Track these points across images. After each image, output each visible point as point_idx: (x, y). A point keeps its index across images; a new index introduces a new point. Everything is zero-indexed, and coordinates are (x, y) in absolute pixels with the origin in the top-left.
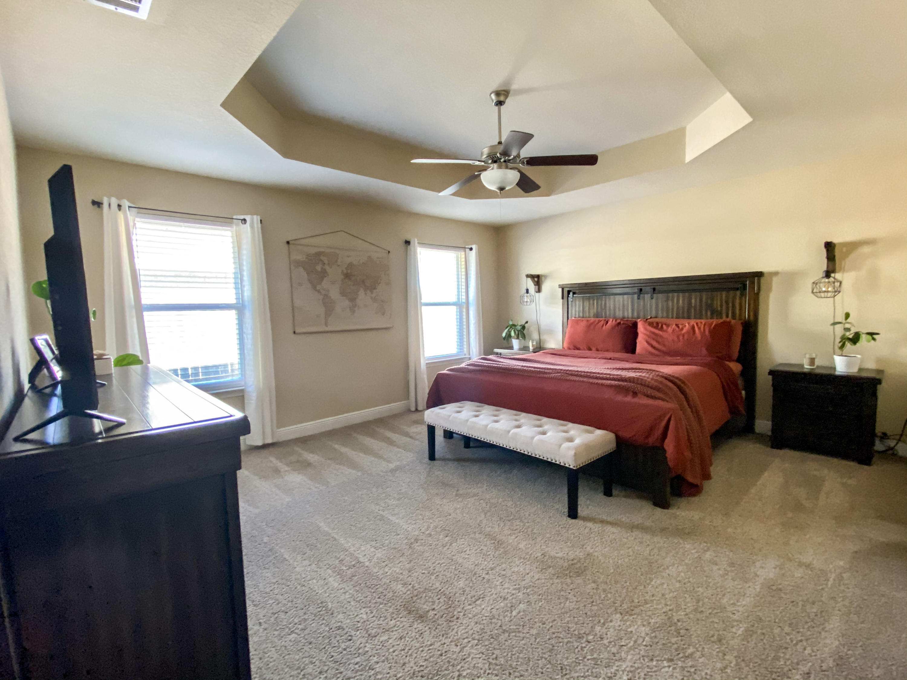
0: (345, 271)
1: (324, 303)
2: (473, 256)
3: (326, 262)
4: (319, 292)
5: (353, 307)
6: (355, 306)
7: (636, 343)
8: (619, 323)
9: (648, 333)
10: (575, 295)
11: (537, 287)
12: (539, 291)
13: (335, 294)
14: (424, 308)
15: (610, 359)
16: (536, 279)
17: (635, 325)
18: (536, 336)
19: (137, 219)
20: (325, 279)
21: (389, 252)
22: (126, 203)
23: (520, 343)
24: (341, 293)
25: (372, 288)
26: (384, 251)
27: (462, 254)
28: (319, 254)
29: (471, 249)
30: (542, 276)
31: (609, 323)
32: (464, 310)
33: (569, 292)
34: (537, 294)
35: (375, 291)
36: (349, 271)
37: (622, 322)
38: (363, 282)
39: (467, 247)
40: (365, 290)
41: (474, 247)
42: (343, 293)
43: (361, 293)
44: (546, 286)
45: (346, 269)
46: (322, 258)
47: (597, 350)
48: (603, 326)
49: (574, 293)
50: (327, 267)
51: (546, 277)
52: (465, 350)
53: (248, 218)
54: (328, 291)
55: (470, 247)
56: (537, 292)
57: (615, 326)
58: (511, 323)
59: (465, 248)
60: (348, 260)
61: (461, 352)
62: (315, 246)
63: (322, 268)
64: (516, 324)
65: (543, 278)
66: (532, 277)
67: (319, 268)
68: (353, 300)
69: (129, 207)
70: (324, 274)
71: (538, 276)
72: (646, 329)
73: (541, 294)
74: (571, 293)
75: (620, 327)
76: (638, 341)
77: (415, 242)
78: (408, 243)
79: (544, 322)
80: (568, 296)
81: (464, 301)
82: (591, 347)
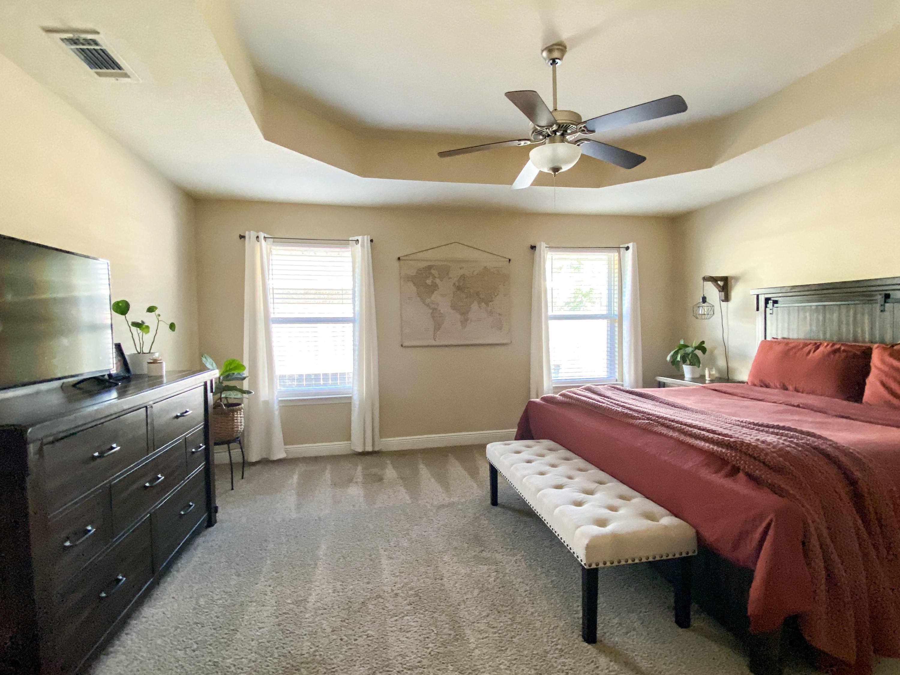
0: (457, 284)
1: (433, 317)
2: (629, 256)
3: (437, 275)
4: (428, 305)
5: (465, 322)
6: (467, 320)
7: (865, 384)
8: (838, 350)
9: (886, 369)
10: (776, 305)
11: (723, 293)
12: (727, 299)
13: (445, 307)
14: (551, 323)
15: (798, 406)
16: (721, 283)
17: (867, 353)
18: (721, 363)
19: (274, 247)
20: (435, 292)
21: (510, 260)
22: (262, 235)
23: (693, 372)
24: (451, 307)
25: (487, 301)
26: (503, 259)
27: (614, 255)
28: (430, 267)
29: (627, 248)
30: (732, 278)
31: (821, 349)
32: (617, 325)
33: (767, 300)
34: (724, 304)
35: (491, 303)
36: (461, 284)
37: (843, 348)
38: (478, 294)
39: (621, 246)
40: (479, 303)
41: (631, 245)
42: (454, 307)
43: (475, 306)
44: (736, 293)
45: (459, 281)
46: (433, 271)
47: (797, 390)
48: (809, 352)
49: (775, 302)
50: (437, 281)
51: (736, 279)
52: (617, 374)
53: (360, 238)
54: (438, 305)
55: (626, 246)
56: (723, 301)
57: (829, 354)
58: (682, 342)
59: (620, 248)
60: (461, 272)
61: (611, 377)
62: (427, 260)
63: (432, 282)
64: (689, 345)
65: (733, 281)
66: (714, 280)
67: (429, 282)
68: (464, 313)
69: (265, 238)
70: (434, 288)
71: (725, 279)
72: (883, 362)
73: (730, 304)
74: (770, 302)
75: (837, 355)
76: (867, 381)
77: (542, 246)
78: (533, 248)
79: (733, 343)
80: (766, 307)
81: (616, 313)
82: (786, 384)
